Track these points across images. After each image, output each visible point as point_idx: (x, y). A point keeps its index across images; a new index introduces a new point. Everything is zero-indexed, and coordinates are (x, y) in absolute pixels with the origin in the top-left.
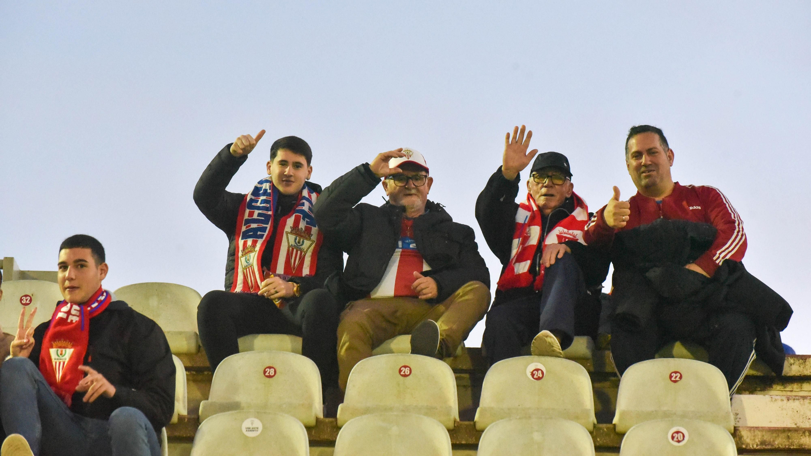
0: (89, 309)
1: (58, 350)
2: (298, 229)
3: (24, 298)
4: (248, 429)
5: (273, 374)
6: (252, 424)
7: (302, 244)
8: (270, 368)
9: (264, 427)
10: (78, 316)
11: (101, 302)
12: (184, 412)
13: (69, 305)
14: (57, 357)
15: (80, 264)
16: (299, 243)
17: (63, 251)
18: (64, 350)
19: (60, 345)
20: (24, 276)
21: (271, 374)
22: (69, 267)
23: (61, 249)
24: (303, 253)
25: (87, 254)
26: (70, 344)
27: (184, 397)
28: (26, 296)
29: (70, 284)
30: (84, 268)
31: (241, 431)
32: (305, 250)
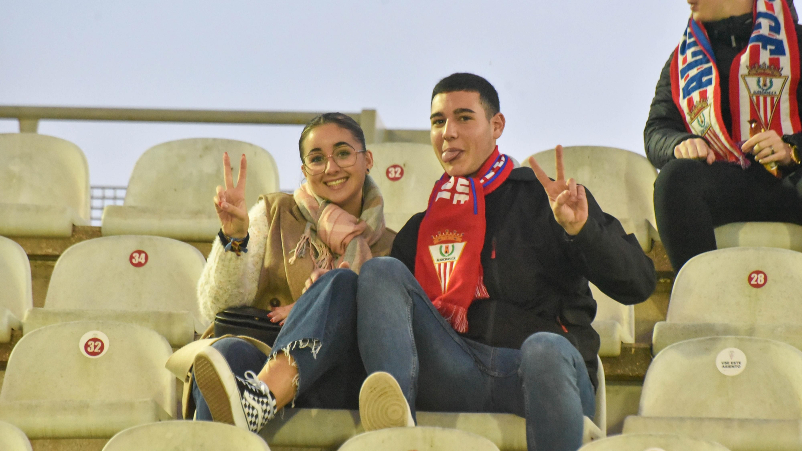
0: (482, 181)
1: (441, 247)
2: (759, 66)
3: (392, 170)
4: (726, 365)
5: (763, 282)
6: (731, 356)
7: (770, 87)
8: (758, 272)
9: (749, 360)
10: (467, 194)
11: (498, 171)
12: (630, 339)
13: (452, 179)
14: (441, 257)
15: (463, 115)
16: (765, 85)
17: (438, 97)
18: (450, 245)
19: (444, 239)
20: (391, 136)
21: (759, 282)
22: (447, 120)
23: (434, 94)
24: (775, 99)
25: (473, 100)
26: (459, 237)
27: (630, 317)
28: (395, 166)
29: (449, 145)
30: (469, 121)
31: (715, 367)
32: (778, 93)
